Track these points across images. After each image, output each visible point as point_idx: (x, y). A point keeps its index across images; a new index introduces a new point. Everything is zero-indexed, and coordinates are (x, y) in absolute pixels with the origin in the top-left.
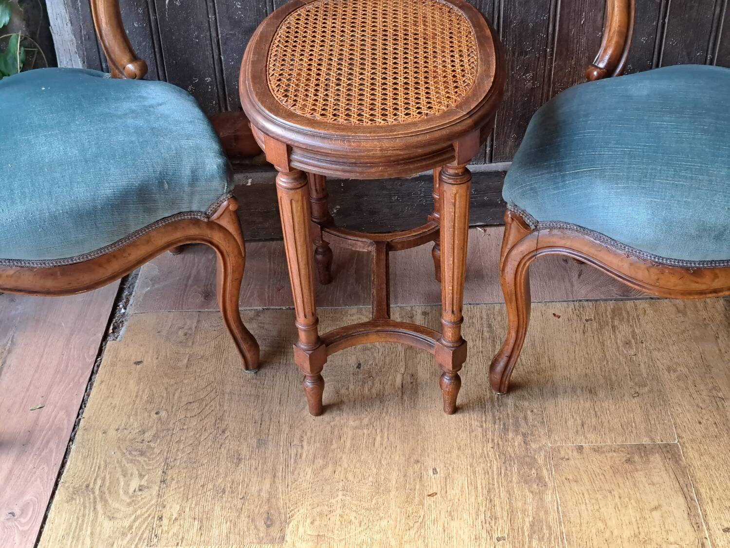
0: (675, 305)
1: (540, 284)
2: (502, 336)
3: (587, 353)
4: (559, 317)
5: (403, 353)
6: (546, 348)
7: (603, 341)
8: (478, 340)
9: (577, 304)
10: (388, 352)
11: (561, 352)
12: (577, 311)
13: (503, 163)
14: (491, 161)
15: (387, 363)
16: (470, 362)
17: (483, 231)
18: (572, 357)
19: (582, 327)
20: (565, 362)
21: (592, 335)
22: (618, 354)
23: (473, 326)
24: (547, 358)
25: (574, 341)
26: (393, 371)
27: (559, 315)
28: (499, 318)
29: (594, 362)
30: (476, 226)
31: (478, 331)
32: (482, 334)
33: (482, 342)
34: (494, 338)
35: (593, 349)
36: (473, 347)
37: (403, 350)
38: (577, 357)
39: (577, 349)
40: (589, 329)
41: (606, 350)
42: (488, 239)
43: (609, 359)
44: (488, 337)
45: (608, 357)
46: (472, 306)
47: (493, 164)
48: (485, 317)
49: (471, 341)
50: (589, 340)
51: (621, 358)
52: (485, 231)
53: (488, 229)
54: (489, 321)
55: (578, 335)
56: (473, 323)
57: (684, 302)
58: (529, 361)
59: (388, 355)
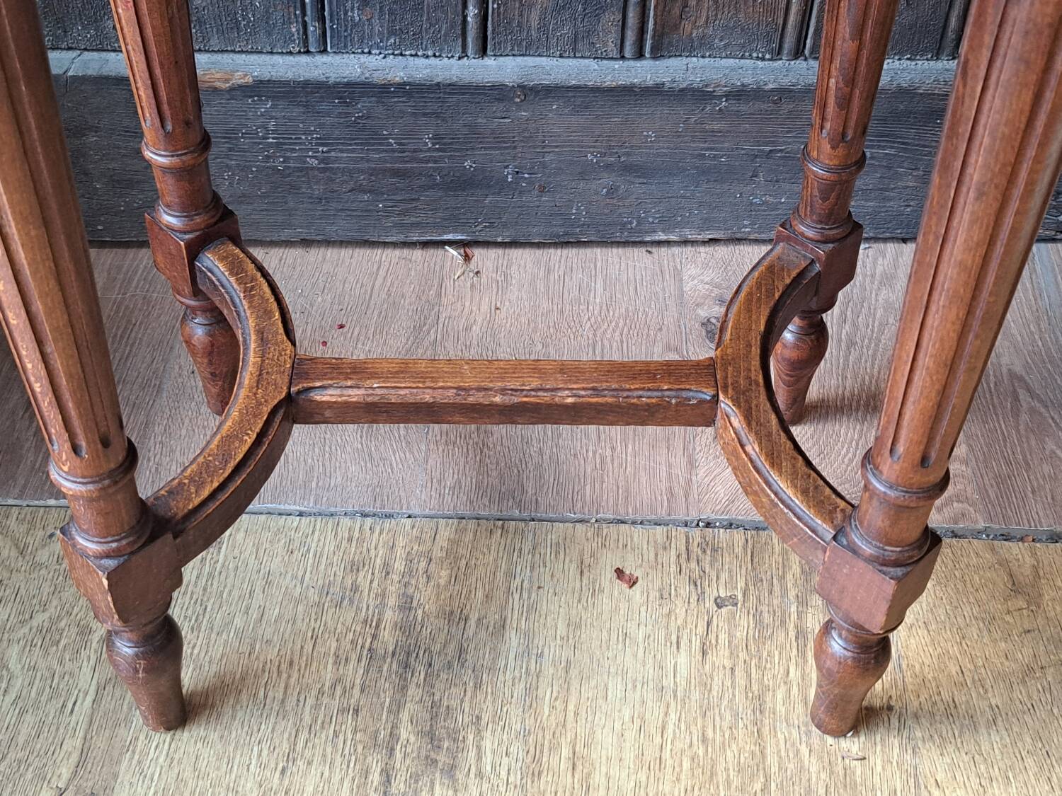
0: (1004, 563)
1: (594, 453)
2: (436, 648)
3: (704, 740)
4: (632, 583)
5: (89, 699)
6: (571, 707)
7: (764, 688)
8: (354, 657)
9: (696, 534)
10: (40, 692)
11: (617, 726)
12: (693, 565)
13: (519, 59)
14: (483, 52)
15: (21, 740)
16: (308, 754)
17: (460, 260)
18: (651, 754)
19: (702, 628)
20: (624, 775)
21: (728, 664)
22: (804, 749)
23: (351, 601)
24: (565, 752)
25: (668, 682)
26: (29, 775)
27: (638, 573)
28: (444, 573)
29: (721, 778)
30: (442, 244)
31: (366, 621)
32: (374, 637)
33: (367, 671)
34: (408, 654)
35: (726, 724)
36: (333, 686)
37: (93, 688)
38: (667, 754)
39: (673, 717)
40: (723, 637)
41: (766, 731)
42: (472, 286)
43: (775, 769)
44: (391, 649)
45: (771, 760)
46: (369, 521)
47: (489, 62)
48: (399, 566)
49: (331, 661)
50: (717, 681)
51: (813, 769)
52: (467, 258)
53: (477, 253)
54: (406, 585)
55: (682, 659)
56: (355, 588)
57: (1034, 555)
58: (505, 761)
59: (36, 705)
